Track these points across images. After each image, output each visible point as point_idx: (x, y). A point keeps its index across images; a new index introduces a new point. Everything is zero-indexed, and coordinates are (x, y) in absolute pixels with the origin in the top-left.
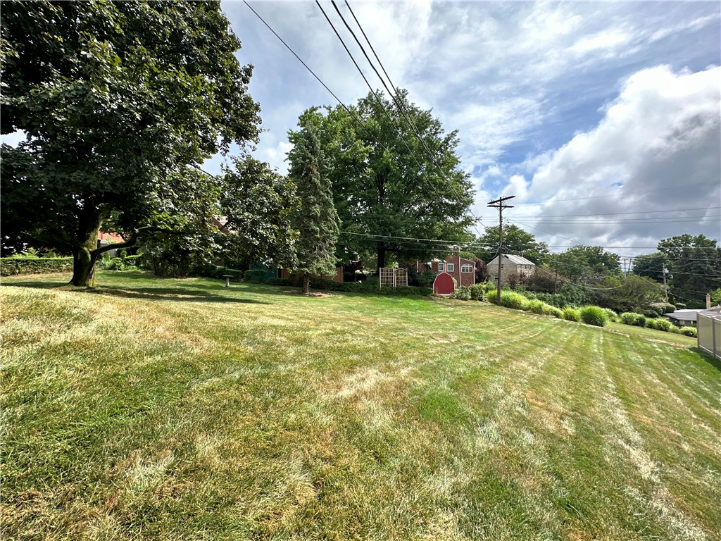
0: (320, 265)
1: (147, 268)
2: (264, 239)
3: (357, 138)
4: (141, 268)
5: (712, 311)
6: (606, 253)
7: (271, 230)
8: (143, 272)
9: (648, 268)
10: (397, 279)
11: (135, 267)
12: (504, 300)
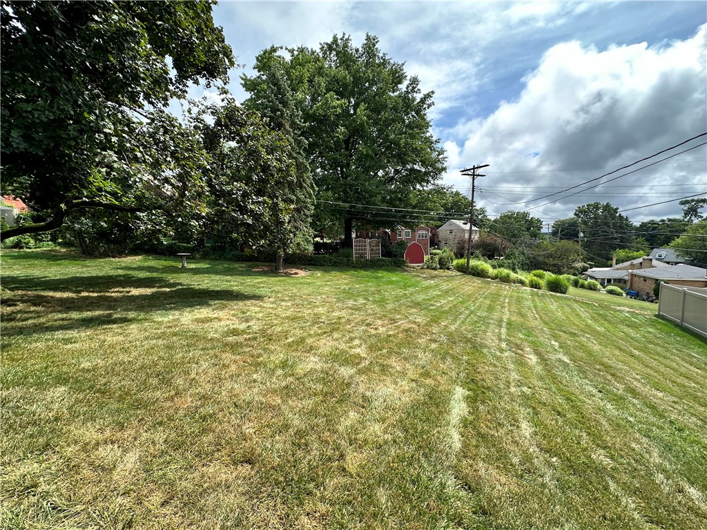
0: (299, 240)
1: (68, 244)
2: (257, 217)
3: (328, 90)
4: (60, 244)
5: (618, 269)
6: (532, 218)
7: (264, 205)
8: (63, 250)
9: (566, 231)
10: (371, 250)
11: (50, 243)
12: (473, 269)
